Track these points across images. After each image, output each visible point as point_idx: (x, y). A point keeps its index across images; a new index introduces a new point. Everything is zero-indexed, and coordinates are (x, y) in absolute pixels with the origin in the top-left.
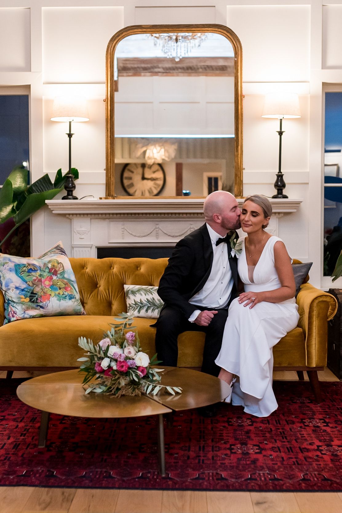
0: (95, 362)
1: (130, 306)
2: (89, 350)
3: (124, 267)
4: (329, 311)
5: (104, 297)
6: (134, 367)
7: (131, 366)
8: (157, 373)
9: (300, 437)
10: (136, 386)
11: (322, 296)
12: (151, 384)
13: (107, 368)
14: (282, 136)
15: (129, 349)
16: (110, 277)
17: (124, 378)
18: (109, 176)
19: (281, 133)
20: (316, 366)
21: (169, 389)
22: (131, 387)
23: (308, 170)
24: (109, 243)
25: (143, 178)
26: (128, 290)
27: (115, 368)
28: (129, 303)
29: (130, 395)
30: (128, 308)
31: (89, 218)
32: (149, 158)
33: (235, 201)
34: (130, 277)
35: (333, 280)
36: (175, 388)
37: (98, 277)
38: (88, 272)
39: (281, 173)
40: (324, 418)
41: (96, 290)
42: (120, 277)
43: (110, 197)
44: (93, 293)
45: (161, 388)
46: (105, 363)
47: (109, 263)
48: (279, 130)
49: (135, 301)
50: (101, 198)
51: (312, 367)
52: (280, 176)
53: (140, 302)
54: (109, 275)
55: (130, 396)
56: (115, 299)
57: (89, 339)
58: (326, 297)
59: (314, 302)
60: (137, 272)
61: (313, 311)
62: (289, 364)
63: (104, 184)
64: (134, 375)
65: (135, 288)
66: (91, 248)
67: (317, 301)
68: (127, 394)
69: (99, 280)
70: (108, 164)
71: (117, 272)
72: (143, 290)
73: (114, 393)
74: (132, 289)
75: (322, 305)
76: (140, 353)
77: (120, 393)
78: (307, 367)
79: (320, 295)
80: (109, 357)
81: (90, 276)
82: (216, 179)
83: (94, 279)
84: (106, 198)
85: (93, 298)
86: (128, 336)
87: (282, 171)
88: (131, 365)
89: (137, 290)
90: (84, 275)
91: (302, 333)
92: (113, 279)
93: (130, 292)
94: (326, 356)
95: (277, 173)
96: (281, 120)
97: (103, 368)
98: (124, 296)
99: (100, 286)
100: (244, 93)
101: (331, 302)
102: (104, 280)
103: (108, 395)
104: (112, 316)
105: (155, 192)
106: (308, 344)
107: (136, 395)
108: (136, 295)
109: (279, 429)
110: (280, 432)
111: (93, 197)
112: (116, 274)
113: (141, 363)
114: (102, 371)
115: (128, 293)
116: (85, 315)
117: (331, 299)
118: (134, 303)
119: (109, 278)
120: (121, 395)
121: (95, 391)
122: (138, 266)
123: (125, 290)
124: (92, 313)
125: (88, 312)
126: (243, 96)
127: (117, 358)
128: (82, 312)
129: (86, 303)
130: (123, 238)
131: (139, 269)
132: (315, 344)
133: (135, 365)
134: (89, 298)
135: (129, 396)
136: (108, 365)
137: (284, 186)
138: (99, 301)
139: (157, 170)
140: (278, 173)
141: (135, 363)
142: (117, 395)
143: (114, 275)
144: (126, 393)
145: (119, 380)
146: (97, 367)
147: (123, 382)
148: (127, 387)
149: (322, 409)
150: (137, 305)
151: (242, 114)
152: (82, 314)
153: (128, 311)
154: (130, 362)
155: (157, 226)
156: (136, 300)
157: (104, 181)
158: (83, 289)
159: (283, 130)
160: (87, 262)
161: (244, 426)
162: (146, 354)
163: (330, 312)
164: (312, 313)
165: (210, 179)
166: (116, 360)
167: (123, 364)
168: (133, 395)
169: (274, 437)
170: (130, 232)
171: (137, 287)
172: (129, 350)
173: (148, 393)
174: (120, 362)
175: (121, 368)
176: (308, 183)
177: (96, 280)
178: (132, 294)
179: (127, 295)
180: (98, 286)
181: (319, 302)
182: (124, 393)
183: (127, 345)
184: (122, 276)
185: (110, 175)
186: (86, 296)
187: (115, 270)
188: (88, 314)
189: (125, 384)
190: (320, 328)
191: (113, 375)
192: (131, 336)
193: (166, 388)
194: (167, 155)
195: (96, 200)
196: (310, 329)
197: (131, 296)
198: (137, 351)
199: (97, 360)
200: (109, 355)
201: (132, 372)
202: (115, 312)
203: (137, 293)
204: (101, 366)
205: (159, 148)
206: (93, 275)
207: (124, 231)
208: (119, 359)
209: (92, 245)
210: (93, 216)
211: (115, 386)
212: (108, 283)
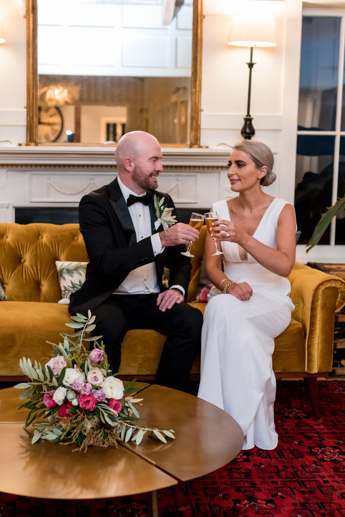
0: (44, 392)
1: (66, 289)
2: (36, 378)
3: (56, 237)
4: (337, 300)
5: (30, 276)
6: (103, 401)
7: (99, 400)
8: (134, 404)
9: (322, 482)
10: (109, 431)
11: (331, 280)
12: (131, 427)
13: (62, 403)
14: (253, 69)
15: (95, 373)
16: (38, 249)
17: (90, 419)
18: (31, 117)
19: (251, 65)
20: (318, 371)
21: (157, 432)
22: (100, 431)
23: (281, 114)
24: (31, 202)
25: (40, 123)
26: (62, 268)
27: (75, 402)
28: (64, 286)
29: (101, 445)
30: (63, 293)
31: (5, 170)
32: (50, 100)
33: (159, 150)
34: (65, 250)
35: (307, 251)
36: (166, 432)
37: (23, 249)
38: (9, 243)
39: (250, 116)
40: (336, 444)
41: (20, 267)
42: (52, 250)
43: (32, 142)
44: (16, 271)
45: (145, 432)
46: (59, 396)
47: (36, 230)
48: (249, 62)
49: (72, 283)
50: (20, 145)
51: (311, 373)
52: (248, 121)
53: (79, 284)
54: (37, 246)
55: (102, 447)
56: (45, 277)
57: (36, 362)
58: (335, 281)
59: (320, 288)
60: (74, 243)
61: (317, 301)
62: (283, 370)
63: (24, 126)
64: (105, 415)
65: (72, 265)
66: (7, 208)
67: (323, 288)
68: (97, 444)
69: (24, 253)
70: (29, 100)
71: (48, 244)
72: (82, 267)
73: (75, 442)
74: (68, 268)
75: (329, 293)
76: (109, 377)
77: (86, 443)
78: (306, 373)
79: (327, 279)
80: (64, 386)
81: (12, 248)
82: (115, 126)
83: (17, 252)
84: (27, 145)
85: (16, 276)
86: (94, 356)
87: (251, 114)
88: (99, 397)
89: (74, 268)
90: (4, 246)
91: (301, 329)
92: (42, 252)
93: (65, 271)
94: (331, 359)
95: (245, 117)
96: (252, 49)
97: (56, 401)
98: (57, 276)
99: (25, 261)
100: (204, 13)
101: (342, 288)
102: (30, 253)
103: (67, 445)
104: (42, 302)
105: (52, 138)
106: (309, 344)
107: (110, 446)
108: (73, 275)
109: (287, 467)
110: (291, 473)
111: (9, 143)
112: (46, 246)
113: (112, 393)
114: (55, 407)
115: (63, 272)
116: (6, 300)
117: (341, 284)
118: (71, 285)
119: (36, 250)
120: (88, 445)
121: (46, 437)
122: (75, 235)
123: (58, 268)
124: (16, 297)
125: (10, 295)
126: (203, 17)
127: (81, 390)
128: (2, 297)
129: (6, 284)
130: (48, 197)
131: (76, 238)
132: (318, 343)
133: (105, 398)
134: (10, 277)
135: (99, 446)
136: (64, 398)
137: (253, 133)
138: (24, 281)
139: (54, 115)
140: (247, 116)
141: (104, 394)
142: (82, 447)
143: (44, 248)
144: (94, 442)
145: (83, 423)
146: (46, 401)
147: (89, 425)
148: (94, 433)
149: (327, 429)
150: (75, 289)
151: (201, 40)
152: (2, 299)
153: (63, 296)
154: (97, 394)
155: (92, 182)
156: (74, 282)
157: (24, 122)
158: (3, 265)
159: (253, 62)
160: (8, 228)
161: (238, 462)
162: (119, 380)
163: (339, 301)
164: (316, 303)
165: (108, 125)
166: (77, 393)
167: (88, 398)
168: (106, 446)
169: (287, 483)
170: (57, 188)
171: (74, 264)
172: (95, 375)
173: (127, 440)
174: (84, 396)
175: (86, 404)
176: (280, 130)
177: (19, 252)
178: (68, 273)
179: (61, 275)
180: (22, 260)
181: (326, 288)
182: (91, 442)
183: (90, 367)
184: (54, 248)
185: (33, 115)
186: (7, 274)
187: (45, 239)
188: (10, 299)
189: (92, 428)
190: (325, 323)
191: (73, 414)
192: (98, 356)
193: (152, 432)
194: (70, 96)
195: (13, 146)
196: (312, 324)
197: (66, 276)
198: (105, 374)
199: (46, 390)
200: (64, 383)
201: (103, 411)
202: (46, 295)
203: (74, 272)
204: (54, 399)
205: (61, 89)
206: (17, 248)
207: (49, 187)
208: (83, 392)
209: (9, 204)
210: (10, 167)
211: (77, 432)
212: (35, 258)
